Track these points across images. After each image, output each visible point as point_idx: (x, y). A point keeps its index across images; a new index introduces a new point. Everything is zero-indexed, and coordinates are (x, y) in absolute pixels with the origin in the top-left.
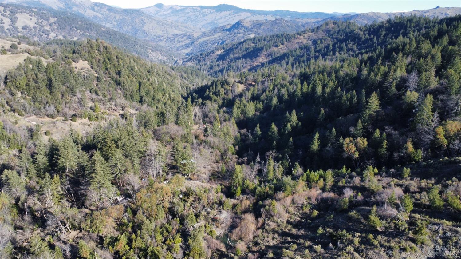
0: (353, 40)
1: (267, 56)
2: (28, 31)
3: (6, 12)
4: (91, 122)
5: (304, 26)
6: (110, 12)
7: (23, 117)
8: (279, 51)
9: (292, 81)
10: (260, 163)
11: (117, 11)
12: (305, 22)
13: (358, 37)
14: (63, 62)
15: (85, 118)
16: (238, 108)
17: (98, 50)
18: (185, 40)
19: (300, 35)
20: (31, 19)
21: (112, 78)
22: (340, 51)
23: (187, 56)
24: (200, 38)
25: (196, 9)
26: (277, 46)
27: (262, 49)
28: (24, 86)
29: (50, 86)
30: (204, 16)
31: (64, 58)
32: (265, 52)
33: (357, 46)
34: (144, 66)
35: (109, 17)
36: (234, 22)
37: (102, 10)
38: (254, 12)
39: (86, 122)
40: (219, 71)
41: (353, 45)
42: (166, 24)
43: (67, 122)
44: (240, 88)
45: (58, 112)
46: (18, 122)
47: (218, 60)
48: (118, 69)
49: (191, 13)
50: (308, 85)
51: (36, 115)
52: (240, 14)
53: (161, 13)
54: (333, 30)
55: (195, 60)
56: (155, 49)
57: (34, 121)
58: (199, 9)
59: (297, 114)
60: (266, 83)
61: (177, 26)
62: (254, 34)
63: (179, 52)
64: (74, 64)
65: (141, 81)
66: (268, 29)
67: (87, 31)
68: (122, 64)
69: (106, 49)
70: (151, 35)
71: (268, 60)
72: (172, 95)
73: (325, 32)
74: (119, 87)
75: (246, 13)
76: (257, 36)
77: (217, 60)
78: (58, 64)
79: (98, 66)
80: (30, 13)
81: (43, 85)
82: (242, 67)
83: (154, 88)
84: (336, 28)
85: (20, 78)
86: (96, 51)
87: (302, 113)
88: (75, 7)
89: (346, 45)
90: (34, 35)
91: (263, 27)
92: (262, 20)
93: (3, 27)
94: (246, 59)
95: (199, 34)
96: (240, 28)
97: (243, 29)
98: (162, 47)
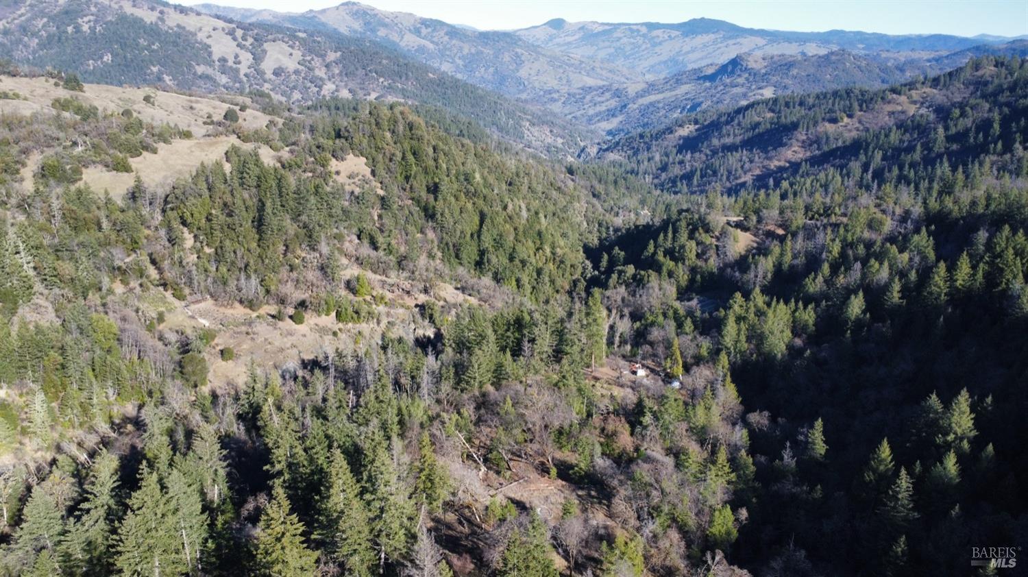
1: (806, 145)
2: (282, 78)
3: (246, 40)
4: (341, 325)
5: (902, 70)
6: (451, 38)
7: (183, 303)
8: (841, 134)
11: (466, 36)
12: (903, 59)
14: (311, 159)
15: (327, 315)
16: (739, 319)
17: (393, 132)
18: (607, 100)
19: (899, 93)
20: (291, 54)
21: (417, 201)
23: (610, 138)
24: (642, 96)
25: (638, 31)
26: (834, 121)
27: (795, 126)
28: (203, 221)
29: (260, 223)
30: (655, 45)
31: (314, 149)
32: (801, 135)
34: (498, 169)
35: (449, 49)
36: (724, 59)
37: (435, 34)
38: (774, 36)
39: (330, 326)
40: (683, 177)
42: (567, 64)
43: (280, 324)
44: (741, 242)
45: (268, 292)
46: (167, 316)
47: (680, 149)
48: (433, 178)
49: (625, 40)
51: (215, 297)
52: (738, 40)
53: (558, 40)
54: (996, 81)
55: (625, 149)
56: (538, 121)
57: (203, 314)
58: (644, 30)
60: (819, 234)
61: (593, 69)
62: (774, 89)
63: (593, 127)
64: (334, 165)
65: (486, 209)
66: (808, 75)
67: (398, 79)
68: (444, 166)
69: (411, 129)
70: (534, 88)
71: (809, 154)
72: (558, 250)
73: (972, 88)
74: (430, 224)
75: (753, 38)
76: (781, 93)
77: (679, 151)
78: (299, 163)
79: (389, 170)
80: (291, 43)
81: (245, 219)
82: (740, 171)
83: (515, 229)
84: (1003, 76)
85: (195, 201)
86: (388, 135)
88: (382, 29)
90: (295, 88)
91: (794, 72)
92: (794, 53)
93: (237, 71)
94: (751, 150)
95: (641, 86)
96: (739, 72)
97: (747, 75)
98: (555, 115)
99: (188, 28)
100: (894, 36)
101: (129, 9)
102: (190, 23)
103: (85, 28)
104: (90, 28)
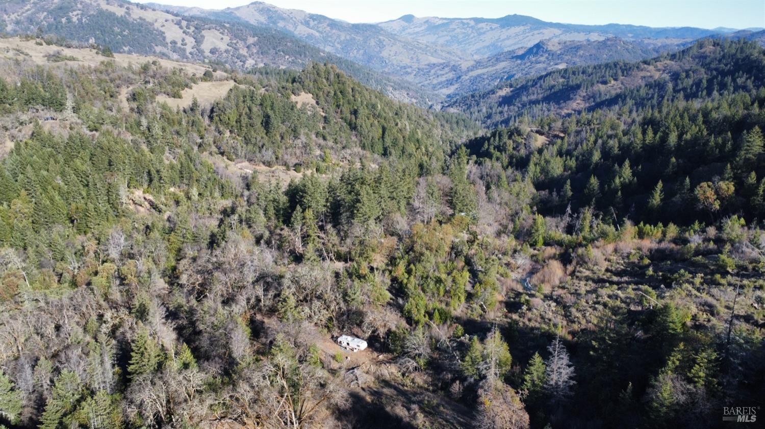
0: (749, 72)
1: (587, 99)
2: (217, 55)
3: (189, 28)
5: (657, 51)
6: (332, 29)
7: (234, 163)
8: (609, 91)
9: (629, 130)
10: (571, 216)
12: (660, 44)
13: (757, 67)
14: (280, 95)
15: (311, 169)
16: (536, 165)
17: (327, 79)
18: (447, 73)
19: (649, 64)
20: (222, 39)
21: (345, 119)
22: (720, 90)
23: (449, 99)
24: (472, 70)
25: (468, 24)
26: (605, 83)
27: (578, 87)
28: (235, 122)
29: (267, 123)
30: (480, 34)
31: (281, 89)
32: (582, 92)
33: (754, 82)
34: (389, 104)
35: (331, 37)
36: (531, 44)
37: (320, 25)
38: (567, 28)
40: (502, 122)
41: (747, 79)
42: (417, 48)
43: (289, 172)
44: (539, 141)
45: (277, 158)
46: (229, 167)
47: (500, 105)
48: (353, 106)
49: (458, 30)
50: (655, 133)
51: (250, 160)
52: (541, 31)
53: (409, 31)
54: (712, 55)
55: (461, 105)
56: (399, 86)
57: (247, 168)
58: (472, 23)
59: (631, 167)
60: (583, 134)
61: (435, 51)
62: (566, 64)
63: (436, 92)
64: (293, 98)
65: (385, 125)
66: (591, 55)
67: (299, 56)
68: (359, 99)
69: (338, 77)
70: (393, 65)
71: (587, 105)
72: (429, 149)
73: (697, 60)
74: (354, 132)
75: (552, 29)
76: (570, 66)
79: (326, 101)
80: (221, 30)
81: (258, 122)
83: (403, 137)
84: (718, 52)
85: (230, 111)
86: (324, 80)
87: (640, 167)
88: (281, 21)
89: (734, 80)
90: (226, 62)
91: (581, 52)
92: (581, 40)
93: (184, 50)
94: (549, 103)
95: (471, 63)
96: (541, 53)
97: (547, 55)
98: (410, 83)
99: (147, 20)
100: (655, 29)
101: (104, 6)
102: (149, 16)
103: (75, 19)
104: (78, 19)
